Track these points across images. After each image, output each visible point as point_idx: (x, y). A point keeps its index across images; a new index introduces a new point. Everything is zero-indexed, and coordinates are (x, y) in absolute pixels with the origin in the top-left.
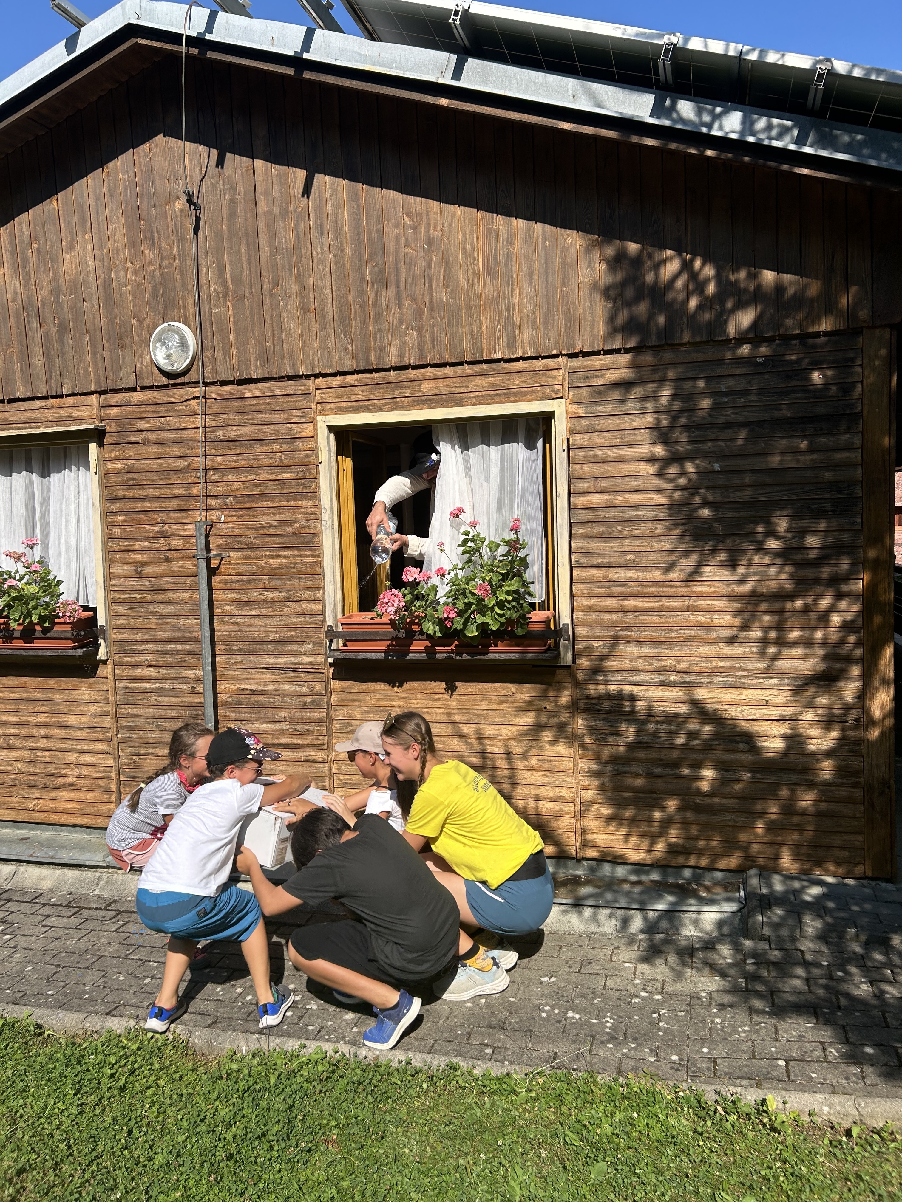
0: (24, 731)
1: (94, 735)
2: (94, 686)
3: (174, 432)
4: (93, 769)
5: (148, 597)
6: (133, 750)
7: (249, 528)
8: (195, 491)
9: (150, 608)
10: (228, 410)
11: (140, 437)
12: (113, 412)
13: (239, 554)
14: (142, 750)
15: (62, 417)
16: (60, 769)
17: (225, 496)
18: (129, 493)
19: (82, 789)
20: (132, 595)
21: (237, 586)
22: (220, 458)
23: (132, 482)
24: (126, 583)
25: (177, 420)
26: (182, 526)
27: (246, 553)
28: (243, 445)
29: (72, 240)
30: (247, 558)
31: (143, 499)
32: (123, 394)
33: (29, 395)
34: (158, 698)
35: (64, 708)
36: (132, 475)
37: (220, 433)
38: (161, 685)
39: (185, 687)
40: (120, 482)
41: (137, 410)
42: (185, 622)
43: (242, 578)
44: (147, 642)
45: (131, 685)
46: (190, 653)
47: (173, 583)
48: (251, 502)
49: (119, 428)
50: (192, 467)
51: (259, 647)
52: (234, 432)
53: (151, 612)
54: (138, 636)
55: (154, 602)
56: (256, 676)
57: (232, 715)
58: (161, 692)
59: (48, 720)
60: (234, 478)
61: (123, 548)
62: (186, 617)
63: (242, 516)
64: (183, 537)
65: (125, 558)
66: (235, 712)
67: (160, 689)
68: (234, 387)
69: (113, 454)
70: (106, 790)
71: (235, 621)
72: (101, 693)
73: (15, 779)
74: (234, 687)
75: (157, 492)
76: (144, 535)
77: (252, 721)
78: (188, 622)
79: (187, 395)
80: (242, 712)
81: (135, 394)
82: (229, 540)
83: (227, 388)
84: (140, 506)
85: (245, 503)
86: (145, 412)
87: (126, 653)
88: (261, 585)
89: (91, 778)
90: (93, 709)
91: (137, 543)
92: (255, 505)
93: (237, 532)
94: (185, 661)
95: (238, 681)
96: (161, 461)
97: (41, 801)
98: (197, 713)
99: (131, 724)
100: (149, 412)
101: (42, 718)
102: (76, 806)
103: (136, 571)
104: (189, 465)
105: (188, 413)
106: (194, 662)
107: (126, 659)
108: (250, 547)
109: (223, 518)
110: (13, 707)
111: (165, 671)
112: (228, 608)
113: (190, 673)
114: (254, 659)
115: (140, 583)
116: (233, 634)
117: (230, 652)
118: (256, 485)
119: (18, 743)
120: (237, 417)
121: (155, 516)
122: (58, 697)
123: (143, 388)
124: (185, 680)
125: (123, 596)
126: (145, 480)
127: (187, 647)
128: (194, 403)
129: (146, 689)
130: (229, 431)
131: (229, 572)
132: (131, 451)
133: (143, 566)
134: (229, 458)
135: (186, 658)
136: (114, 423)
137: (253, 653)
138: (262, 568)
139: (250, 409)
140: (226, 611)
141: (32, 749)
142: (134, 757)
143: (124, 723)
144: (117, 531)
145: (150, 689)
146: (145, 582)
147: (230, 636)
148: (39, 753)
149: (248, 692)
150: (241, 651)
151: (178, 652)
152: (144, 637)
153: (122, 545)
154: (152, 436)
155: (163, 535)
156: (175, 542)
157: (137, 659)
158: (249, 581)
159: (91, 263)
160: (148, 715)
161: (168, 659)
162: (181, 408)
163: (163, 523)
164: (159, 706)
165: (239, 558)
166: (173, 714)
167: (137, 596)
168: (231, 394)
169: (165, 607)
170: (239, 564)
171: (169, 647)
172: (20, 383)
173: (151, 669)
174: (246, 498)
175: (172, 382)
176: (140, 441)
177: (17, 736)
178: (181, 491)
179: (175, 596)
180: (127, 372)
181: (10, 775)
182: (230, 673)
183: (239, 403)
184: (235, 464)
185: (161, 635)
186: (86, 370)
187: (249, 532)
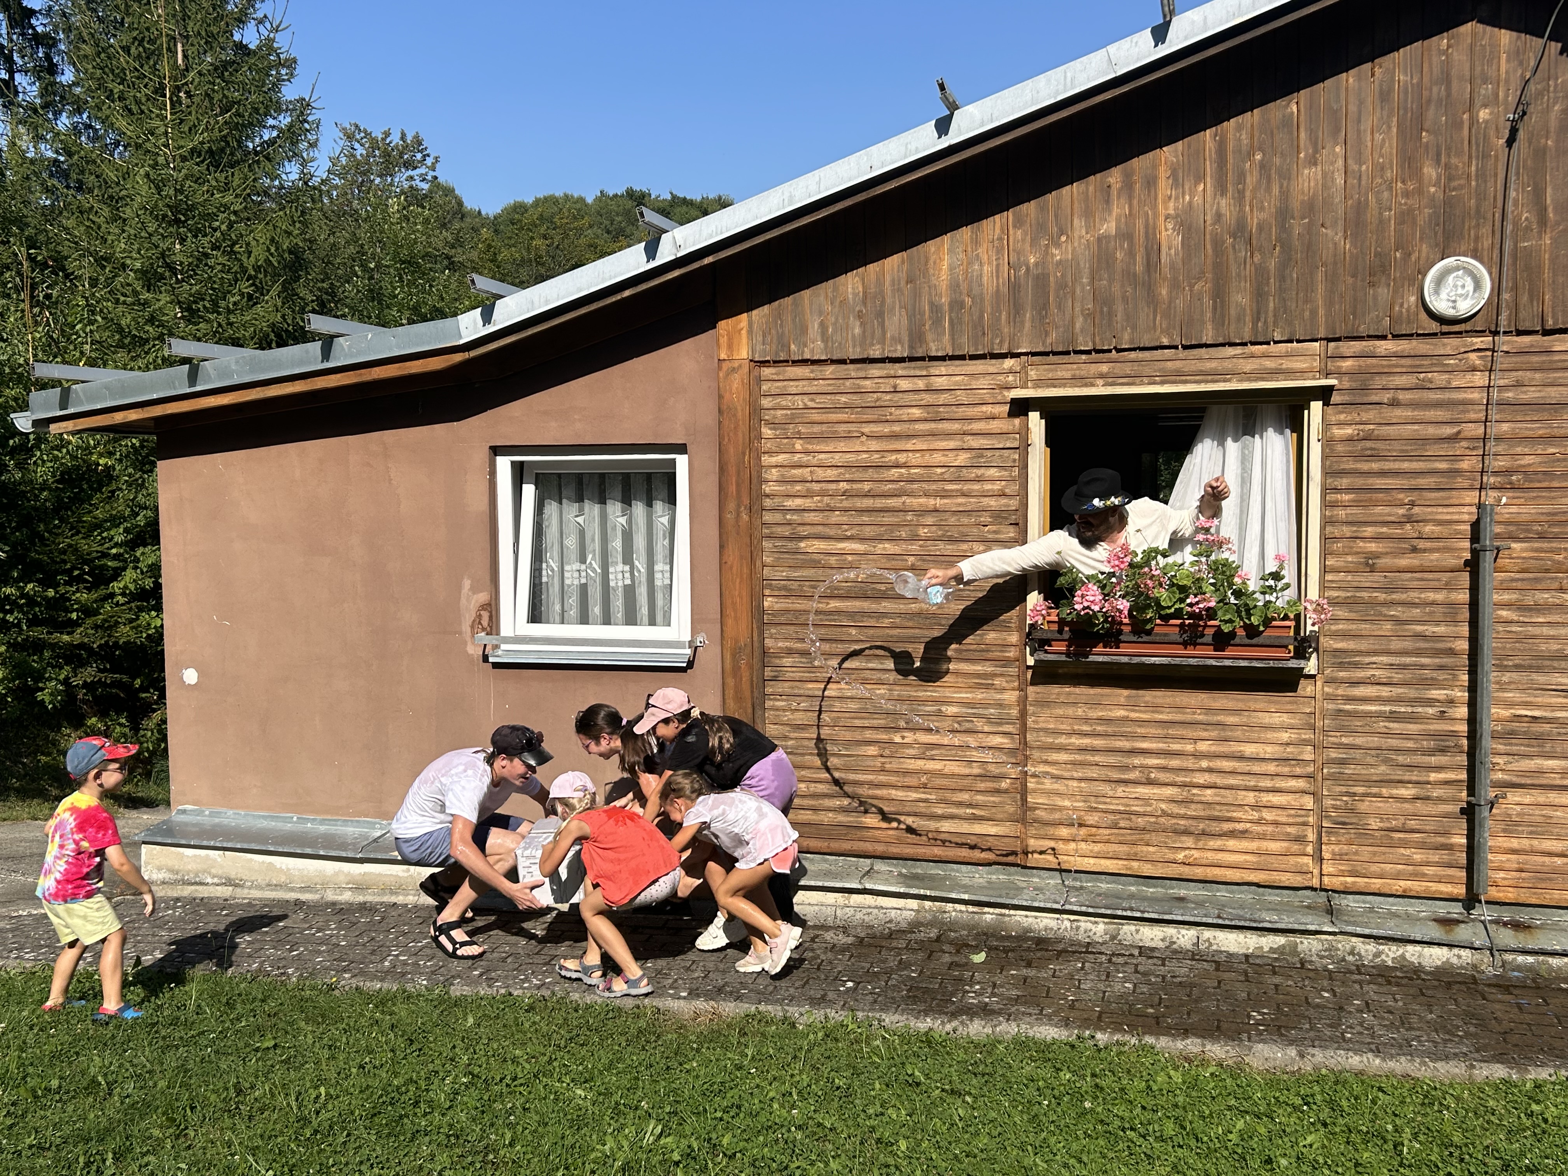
0: (1175, 763)
1: (1286, 770)
2: (1289, 707)
3: (1438, 392)
4: (1280, 812)
5: (1382, 596)
6: (1344, 789)
7: (1542, 514)
8: (1465, 465)
9: (1384, 610)
10: (1524, 366)
11: (1386, 397)
12: (1347, 364)
13: (1523, 545)
14: (1360, 790)
15: (1266, 369)
16: (1228, 811)
17: (1508, 472)
18: (1365, 466)
19: (1262, 837)
20: (1358, 594)
21: (1519, 585)
22: (1507, 425)
23: (1369, 453)
24: (1349, 578)
25: (1446, 376)
26: (1440, 509)
27: (1536, 545)
28: (1544, 410)
29: (1316, 151)
30: (1537, 550)
31: (1383, 474)
32: (1364, 343)
33: (1221, 340)
34: (1387, 724)
35: (1238, 733)
36: (1369, 444)
37: (1510, 395)
38: (1394, 709)
39: (1430, 711)
40: (1350, 452)
41: (1385, 363)
42: (1436, 629)
43: (1526, 575)
44: (1375, 653)
45: (1348, 707)
46: (1441, 668)
47: (1422, 580)
48: (1550, 481)
49: (1354, 385)
50: (1462, 436)
51: (1548, 663)
52: (1530, 394)
53: (1385, 616)
54: (1363, 645)
55: (1393, 603)
56: (1539, 699)
57: (1501, 748)
58: (1393, 717)
59: (1213, 748)
60: (1527, 451)
61: (1348, 535)
62: (1437, 623)
63: (1534, 498)
64: (1440, 523)
65: (1352, 548)
66: (1505, 745)
67: (1391, 712)
68: (1538, 338)
69: (1342, 417)
70: (1300, 839)
71: (1514, 629)
72: (1298, 716)
73: (1155, 823)
74: (1506, 713)
75: (1406, 465)
76: (1381, 519)
77: (1530, 756)
78: (1441, 630)
79: (1465, 346)
80: (1517, 745)
81: (1383, 342)
82: (1512, 528)
83: (1526, 339)
84: (1379, 483)
85: (1540, 482)
86: (1396, 366)
87: (1341, 666)
88: (1556, 585)
89: (1276, 823)
90: (1285, 736)
91: (1369, 529)
92: (1556, 484)
93: (1523, 518)
94: (1432, 679)
95: (1512, 705)
96: (1416, 427)
97: (1193, 852)
98: (1447, 743)
99: (1344, 756)
100: (1402, 366)
101: (1203, 746)
102: (1248, 857)
103: (1367, 564)
104: (1459, 432)
105: (1464, 368)
106: (1445, 679)
107: (1342, 674)
108: (1542, 537)
109: (1504, 500)
110: (1159, 731)
111: (1400, 690)
112: (1504, 613)
113: (1435, 693)
114: (1540, 678)
115: (1371, 578)
116: (1508, 646)
117: (1503, 668)
118: (1558, 460)
119: (1163, 777)
120: (1538, 375)
121: (1401, 496)
122: (1231, 719)
123: (1396, 337)
124: (1431, 702)
125: (1342, 594)
126: (1389, 451)
127: (1437, 660)
128: (1473, 356)
129: (1371, 712)
130: (1525, 392)
131: (1508, 568)
132: (1370, 414)
133: (1378, 557)
134: (1519, 425)
135: (1435, 674)
136: (1346, 378)
137: (1539, 669)
138: (1559, 562)
139: (1560, 365)
140: (1501, 617)
141: (1184, 785)
142: (1345, 798)
143: (1334, 755)
144: (1341, 513)
145: (1376, 712)
146: (1377, 577)
147: (1504, 648)
148: (1195, 791)
149: (1526, 719)
150: (1518, 668)
151: (1423, 667)
152: (1371, 646)
153: (1347, 531)
154: (1402, 396)
155: (1410, 519)
156: (1428, 529)
157: (1360, 674)
158: (1536, 579)
159: (1340, 180)
160: (1371, 745)
161: (1407, 675)
162: (1452, 362)
163: (1412, 504)
164: (1388, 734)
165: (1523, 550)
166: (1410, 744)
167: (1365, 594)
168: (1532, 346)
169: (1404, 609)
170: (1524, 558)
171: (1408, 660)
172: (1209, 326)
173: (1378, 687)
174: (1540, 476)
175: (1445, 328)
176: (1386, 401)
177: (1164, 769)
178: (1443, 466)
179: (1423, 596)
180: (1378, 316)
181: (1147, 819)
182: (1501, 694)
183: (1544, 358)
184: (1530, 433)
185: (1396, 645)
186: (1314, 313)
187: (1542, 518)
